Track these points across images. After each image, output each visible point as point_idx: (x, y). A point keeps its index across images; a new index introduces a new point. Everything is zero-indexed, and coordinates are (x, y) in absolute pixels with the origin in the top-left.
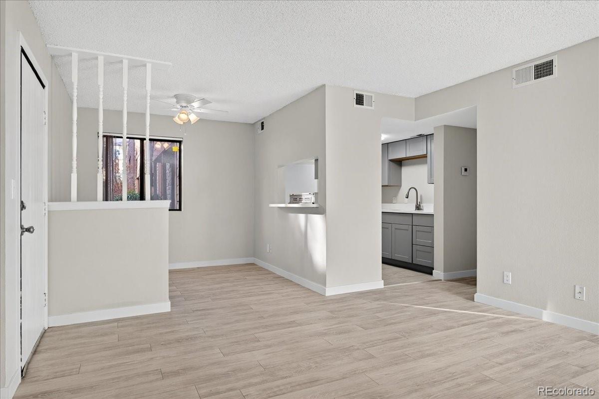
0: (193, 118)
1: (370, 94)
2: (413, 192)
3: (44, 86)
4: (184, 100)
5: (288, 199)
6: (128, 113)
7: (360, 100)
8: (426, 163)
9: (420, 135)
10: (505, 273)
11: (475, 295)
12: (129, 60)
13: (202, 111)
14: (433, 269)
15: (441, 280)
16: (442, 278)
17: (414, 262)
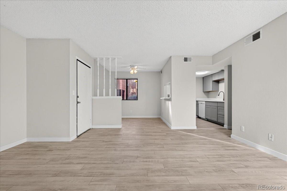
0: (136, 72)
1: (191, 57)
3: (90, 68)
4: (132, 67)
6: (111, 72)
7: (186, 60)
10: (242, 126)
11: (231, 135)
12: (111, 58)
14: (224, 124)
15: (226, 129)
16: (227, 128)
17: (218, 122)
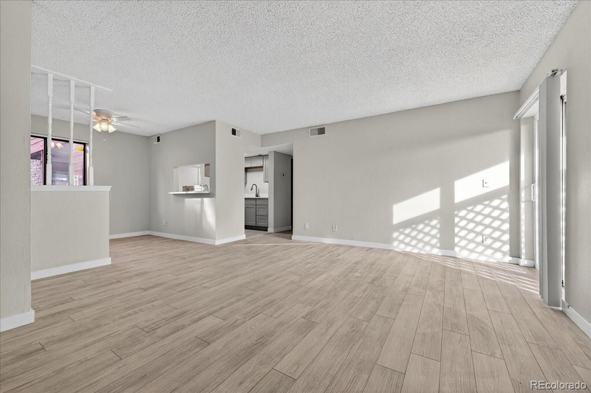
0: (111, 129)
1: (240, 130)
2: (254, 186)
4: (104, 115)
5: (181, 189)
7: (234, 132)
8: (262, 170)
9: (260, 155)
11: (292, 237)
13: (119, 124)
14: (268, 227)
15: (273, 233)
17: (257, 225)
